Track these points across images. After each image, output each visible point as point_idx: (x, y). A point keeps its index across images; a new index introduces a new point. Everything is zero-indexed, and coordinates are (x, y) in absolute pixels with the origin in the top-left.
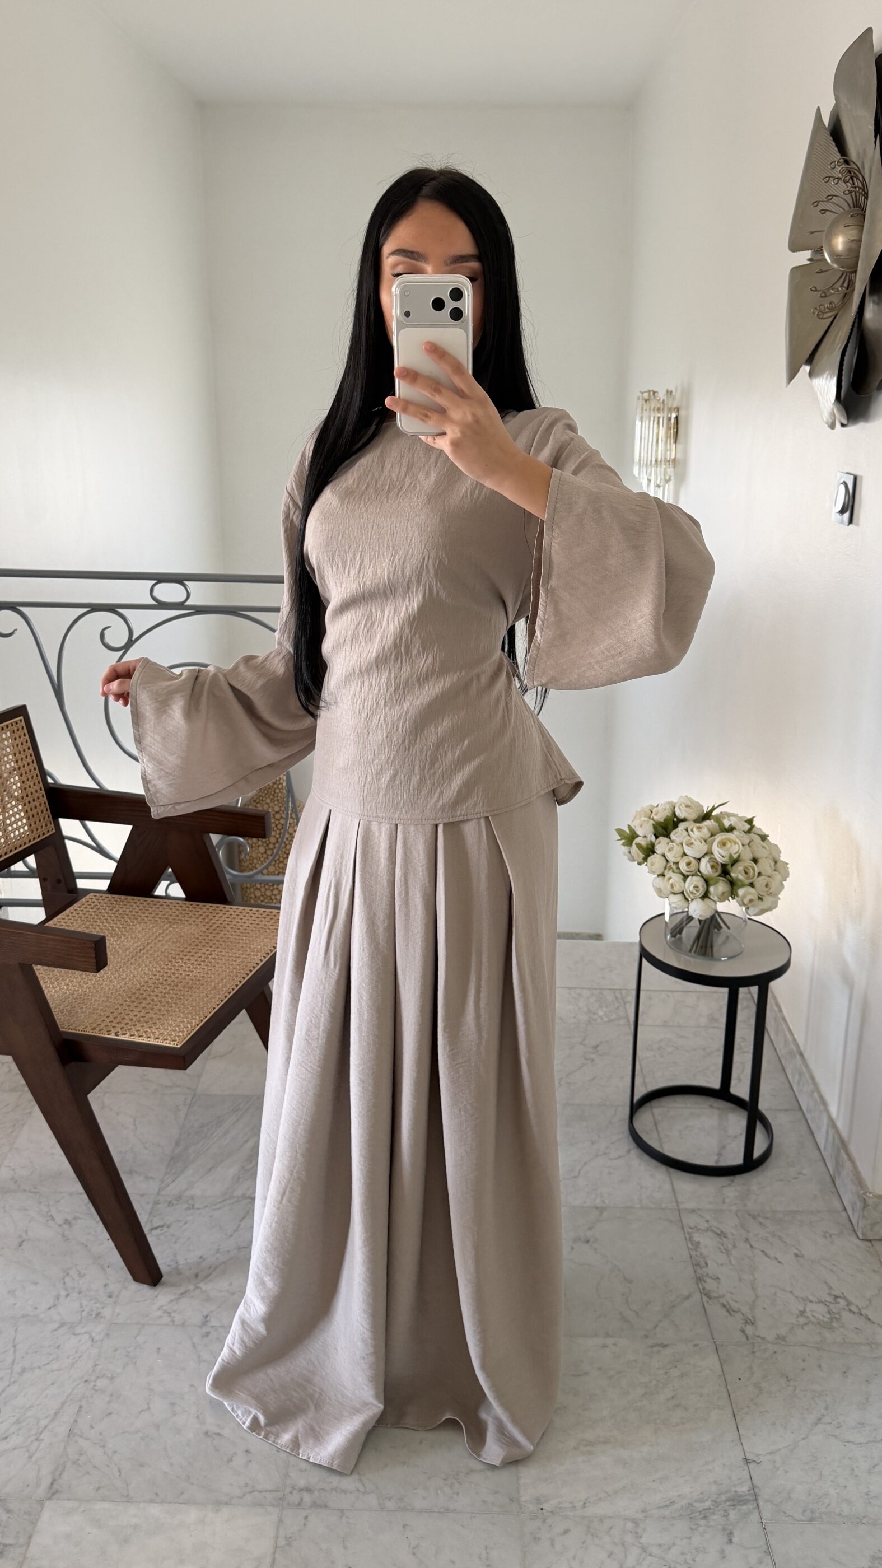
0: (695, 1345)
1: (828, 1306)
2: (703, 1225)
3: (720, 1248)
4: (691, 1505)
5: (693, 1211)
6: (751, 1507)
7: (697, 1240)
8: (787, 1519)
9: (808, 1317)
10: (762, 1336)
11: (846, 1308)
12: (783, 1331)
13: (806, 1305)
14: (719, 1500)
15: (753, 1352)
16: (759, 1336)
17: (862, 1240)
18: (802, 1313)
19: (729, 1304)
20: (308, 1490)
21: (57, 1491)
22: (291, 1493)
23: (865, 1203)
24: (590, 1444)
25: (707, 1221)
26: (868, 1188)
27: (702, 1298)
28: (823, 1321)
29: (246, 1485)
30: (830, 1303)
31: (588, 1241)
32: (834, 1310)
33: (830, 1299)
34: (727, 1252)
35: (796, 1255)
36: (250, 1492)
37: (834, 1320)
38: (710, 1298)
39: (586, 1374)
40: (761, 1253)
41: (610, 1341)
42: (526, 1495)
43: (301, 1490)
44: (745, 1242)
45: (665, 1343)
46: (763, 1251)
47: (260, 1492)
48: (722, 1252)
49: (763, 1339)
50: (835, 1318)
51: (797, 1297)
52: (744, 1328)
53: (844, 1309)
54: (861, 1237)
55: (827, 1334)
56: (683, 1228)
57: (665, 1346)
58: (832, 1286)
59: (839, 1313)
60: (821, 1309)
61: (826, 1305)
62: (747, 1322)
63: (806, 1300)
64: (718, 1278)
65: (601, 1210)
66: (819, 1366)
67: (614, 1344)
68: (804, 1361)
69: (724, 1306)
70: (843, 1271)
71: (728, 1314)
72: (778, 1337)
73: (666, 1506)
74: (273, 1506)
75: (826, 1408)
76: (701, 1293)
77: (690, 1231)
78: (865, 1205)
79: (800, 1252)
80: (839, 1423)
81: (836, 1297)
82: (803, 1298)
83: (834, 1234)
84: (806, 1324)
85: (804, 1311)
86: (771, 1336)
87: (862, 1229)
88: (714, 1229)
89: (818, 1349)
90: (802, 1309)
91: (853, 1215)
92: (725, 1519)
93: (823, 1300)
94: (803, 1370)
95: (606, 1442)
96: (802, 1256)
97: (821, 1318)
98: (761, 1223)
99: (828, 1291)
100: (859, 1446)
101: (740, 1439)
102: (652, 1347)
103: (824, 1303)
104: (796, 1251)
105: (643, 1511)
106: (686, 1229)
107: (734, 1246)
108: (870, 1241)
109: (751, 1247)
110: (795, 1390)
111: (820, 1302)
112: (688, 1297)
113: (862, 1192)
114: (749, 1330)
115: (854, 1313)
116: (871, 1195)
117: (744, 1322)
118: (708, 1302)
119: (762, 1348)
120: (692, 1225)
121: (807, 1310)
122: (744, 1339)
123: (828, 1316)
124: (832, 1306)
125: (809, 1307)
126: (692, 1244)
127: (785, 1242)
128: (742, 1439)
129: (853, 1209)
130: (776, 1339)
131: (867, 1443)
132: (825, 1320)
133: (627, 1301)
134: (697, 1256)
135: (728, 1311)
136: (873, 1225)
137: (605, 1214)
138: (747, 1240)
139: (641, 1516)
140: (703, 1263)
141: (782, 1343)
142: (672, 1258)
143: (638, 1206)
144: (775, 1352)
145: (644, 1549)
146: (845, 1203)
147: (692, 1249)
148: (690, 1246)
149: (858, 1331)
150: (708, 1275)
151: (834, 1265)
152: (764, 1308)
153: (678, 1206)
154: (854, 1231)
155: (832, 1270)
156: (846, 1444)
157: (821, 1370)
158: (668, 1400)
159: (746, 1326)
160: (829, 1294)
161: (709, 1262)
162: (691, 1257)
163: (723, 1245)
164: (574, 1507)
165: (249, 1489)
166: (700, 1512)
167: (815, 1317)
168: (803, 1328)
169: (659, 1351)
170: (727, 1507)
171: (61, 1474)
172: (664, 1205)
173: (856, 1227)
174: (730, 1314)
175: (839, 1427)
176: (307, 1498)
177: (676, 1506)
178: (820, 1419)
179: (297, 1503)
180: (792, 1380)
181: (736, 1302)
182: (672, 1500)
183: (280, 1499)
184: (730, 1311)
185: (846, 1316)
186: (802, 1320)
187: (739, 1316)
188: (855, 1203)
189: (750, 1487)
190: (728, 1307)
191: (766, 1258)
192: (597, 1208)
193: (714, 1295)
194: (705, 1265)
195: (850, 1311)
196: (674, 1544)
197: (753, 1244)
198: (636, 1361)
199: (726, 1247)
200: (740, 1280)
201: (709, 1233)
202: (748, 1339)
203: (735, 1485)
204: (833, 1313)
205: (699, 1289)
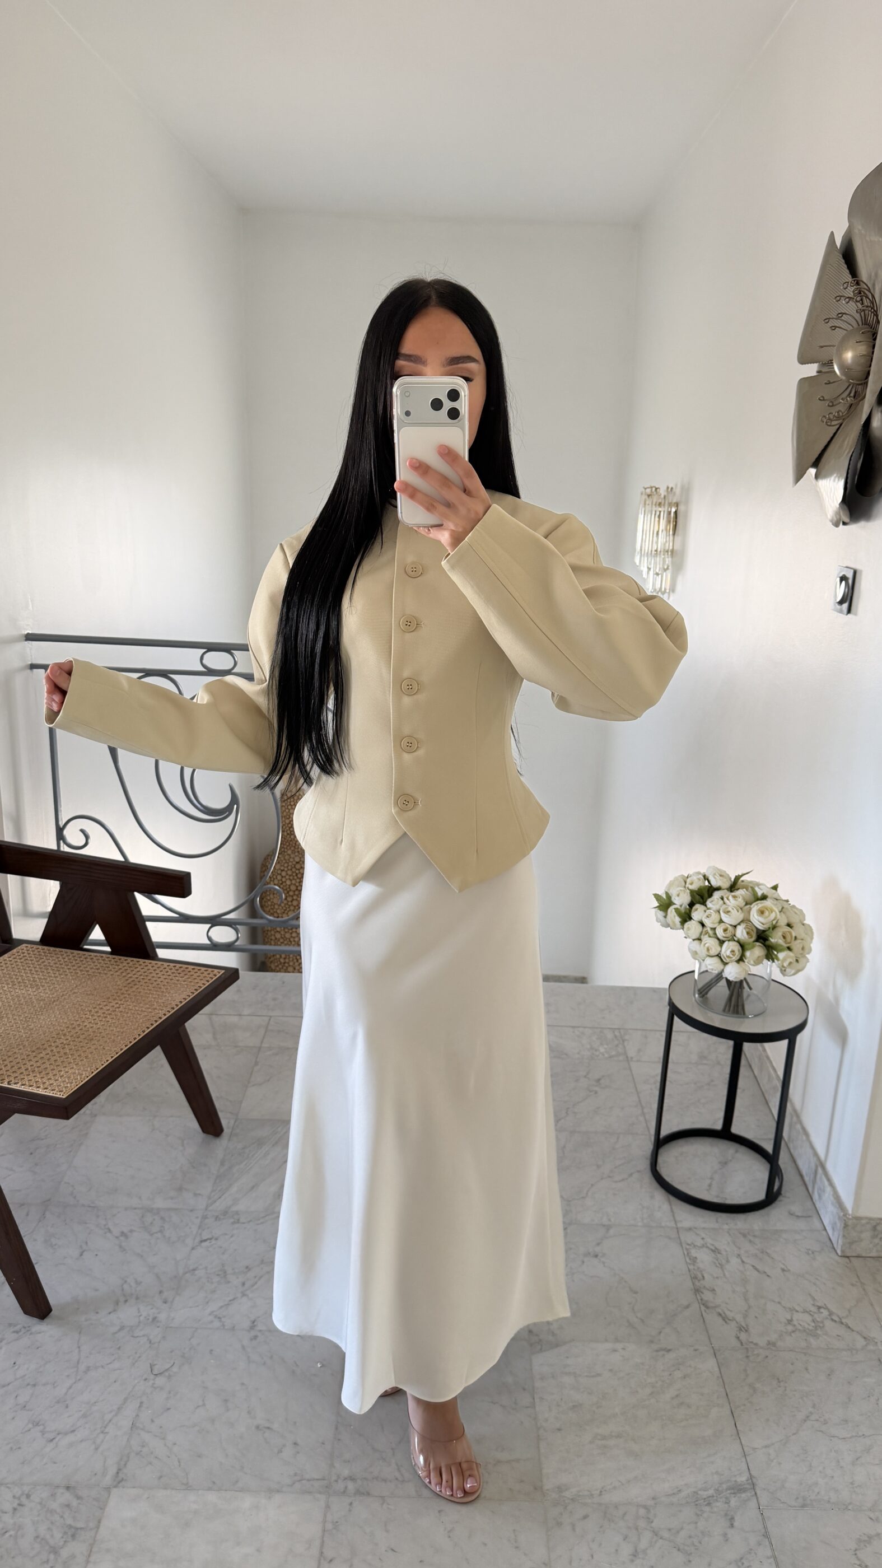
0: (696, 1350)
1: (813, 1316)
2: (699, 1242)
3: (715, 1263)
4: (696, 1493)
5: (690, 1229)
6: (749, 1494)
7: (694, 1255)
8: (781, 1505)
9: (795, 1326)
10: (755, 1342)
11: (829, 1317)
12: (773, 1337)
13: (792, 1314)
14: (720, 1489)
15: (747, 1357)
16: (752, 1342)
17: (841, 1256)
18: (790, 1322)
19: (724, 1313)
20: (352, 1479)
21: (123, 1480)
22: (336, 1481)
23: (845, 1224)
24: (604, 1438)
25: (703, 1239)
26: (847, 1210)
27: (700, 1307)
28: (808, 1329)
29: (296, 1474)
30: (815, 1313)
31: (596, 1256)
32: (818, 1319)
33: (814, 1309)
34: (721, 1266)
35: (783, 1270)
36: (299, 1481)
37: (818, 1327)
38: (707, 1307)
39: (599, 1375)
40: (751, 1268)
41: (619, 1346)
42: (548, 1485)
43: (345, 1479)
44: (737, 1257)
45: (669, 1348)
46: (753, 1266)
47: (308, 1480)
48: (717, 1266)
49: (756, 1344)
50: (820, 1326)
51: (784, 1307)
52: (739, 1335)
53: (827, 1318)
54: (840, 1254)
55: (812, 1340)
56: (682, 1246)
57: (669, 1351)
58: (816, 1298)
59: (822, 1322)
60: (807, 1318)
61: (811, 1314)
62: (741, 1330)
63: (792, 1310)
64: (714, 1290)
65: (608, 1228)
66: (807, 1369)
67: (624, 1349)
68: (792, 1364)
69: (720, 1314)
70: (824, 1284)
71: (724, 1323)
72: (769, 1343)
73: (674, 1494)
74: (320, 1493)
75: (814, 1406)
76: (699, 1303)
77: (688, 1247)
78: (846, 1226)
79: (786, 1267)
80: (825, 1420)
81: (819, 1308)
82: (790, 1308)
83: (815, 1251)
84: (793, 1332)
85: (791, 1320)
86: (762, 1342)
87: (842, 1247)
88: (708, 1245)
89: (805, 1354)
90: (789, 1318)
91: (833, 1235)
92: (726, 1505)
93: (808, 1310)
94: (792, 1372)
95: (619, 1436)
96: (789, 1271)
97: (806, 1326)
98: (750, 1241)
99: (812, 1302)
100: (843, 1440)
101: (738, 1434)
102: (657, 1351)
103: (809, 1312)
104: (783, 1267)
105: (653, 1499)
106: (684, 1245)
107: (728, 1261)
108: (848, 1257)
109: (743, 1262)
110: (785, 1390)
111: (805, 1311)
112: (688, 1307)
113: (842, 1214)
114: (743, 1336)
115: (835, 1321)
116: (850, 1217)
117: (738, 1329)
118: (705, 1311)
119: (755, 1353)
120: (689, 1243)
121: (794, 1319)
122: (739, 1345)
123: (813, 1324)
124: (816, 1316)
125: (796, 1316)
126: (690, 1259)
127: (773, 1258)
128: (739, 1432)
129: (833, 1229)
130: (768, 1345)
131: (851, 1438)
132: (811, 1328)
133: (633, 1309)
134: (694, 1269)
135: (724, 1320)
136: (851, 1243)
137: (612, 1232)
138: (739, 1256)
139: (651, 1503)
140: (700, 1276)
141: (774, 1348)
142: (672, 1272)
143: (640, 1224)
144: (767, 1357)
145: (656, 1533)
146: (826, 1223)
147: (690, 1264)
148: (688, 1260)
149: (839, 1338)
150: (705, 1287)
151: (817, 1279)
152: (756, 1317)
153: (676, 1225)
154: (834, 1249)
155: (815, 1284)
156: (832, 1438)
157: (808, 1373)
158: (673, 1398)
159: (740, 1333)
160: (813, 1305)
161: (705, 1275)
162: (689, 1271)
163: (717, 1260)
164: (592, 1495)
165: (298, 1478)
166: (705, 1499)
167: (801, 1325)
168: (791, 1335)
169: (663, 1355)
170: (728, 1495)
171: (125, 1465)
172: (663, 1224)
173: (835, 1246)
174: (726, 1322)
175: (825, 1423)
176: (351, 1486)
177: (683, 1494)
178: (808, 1417)
179: (342, 1490)
180: (782, 1381)
181: (731, 1311)
182: (679, 1489)
183: (327, 1487)
184: (725, 1319)
185: (828, 1323)
186: (790, 1328)
187: (733, 1324)
188: (835, 1223)
189: (748, 1478)
190: (723, 1315)
191: (756, 1272)
192: (604, 1226)
193: (710, 1305)
194: (702, 1278)
195: (832, 1320)
196: (682, 1529)
197: (744, 1259)
198: (643, 1364)
199: (720, 1262)
200: (734, 1292)
201: (705, 1249)
202: (742, 1345)
203: (735, 1476)
204: (818, 1322)
205: (698, 1300)
